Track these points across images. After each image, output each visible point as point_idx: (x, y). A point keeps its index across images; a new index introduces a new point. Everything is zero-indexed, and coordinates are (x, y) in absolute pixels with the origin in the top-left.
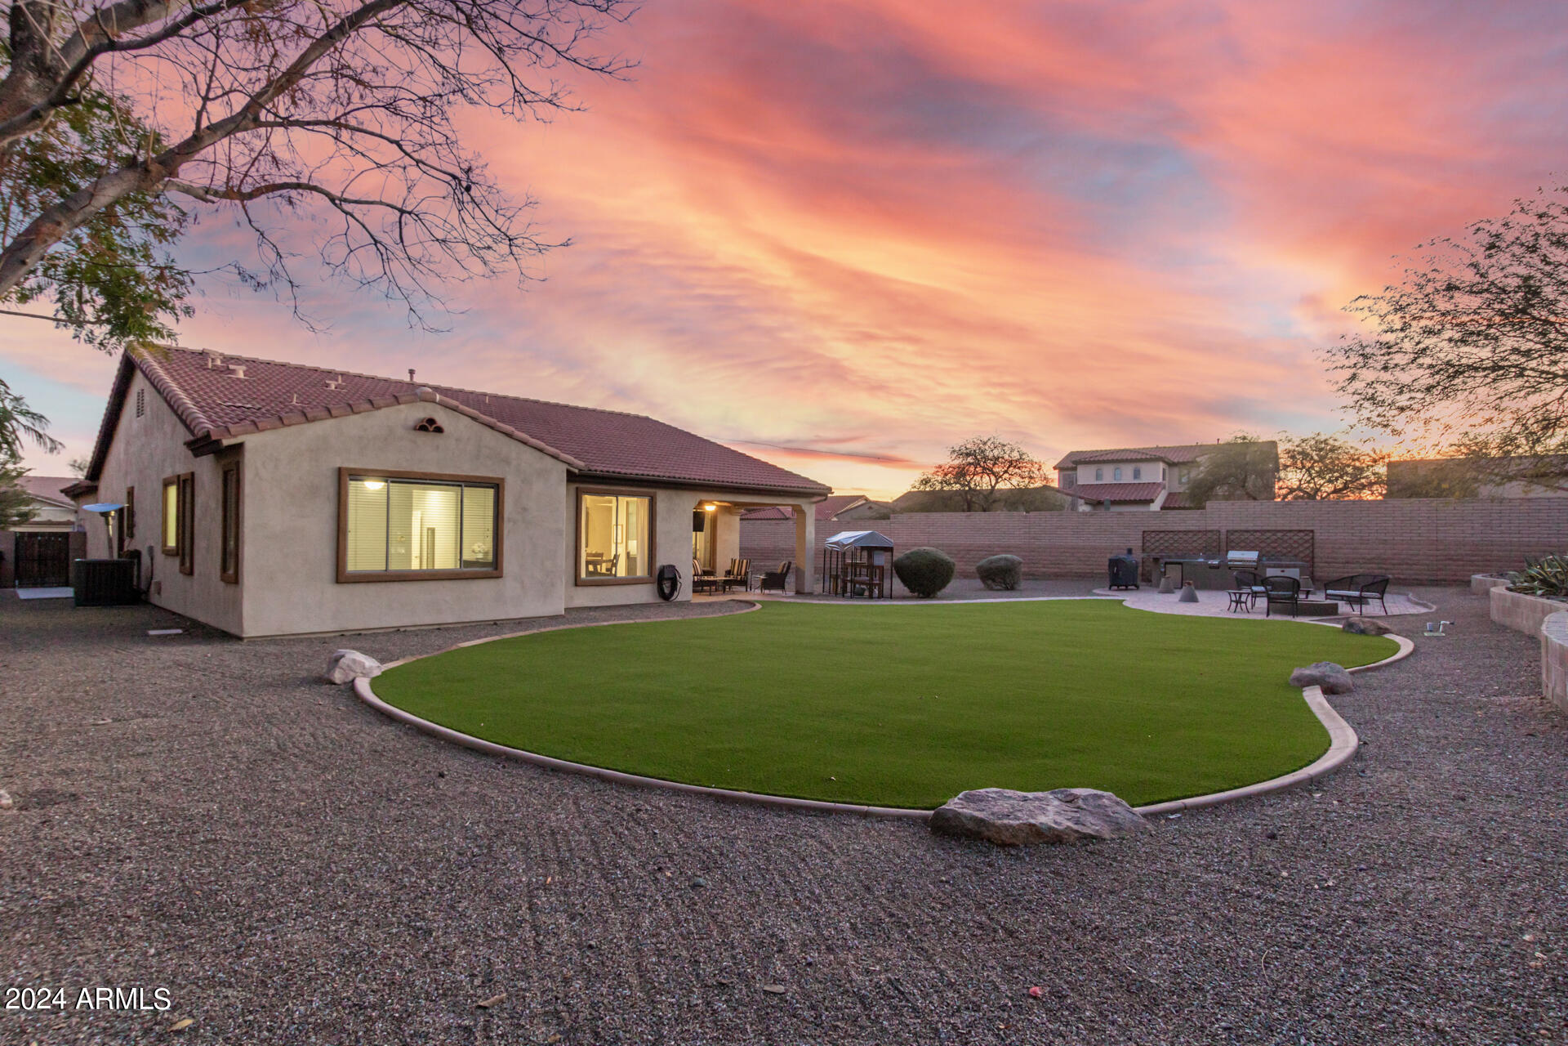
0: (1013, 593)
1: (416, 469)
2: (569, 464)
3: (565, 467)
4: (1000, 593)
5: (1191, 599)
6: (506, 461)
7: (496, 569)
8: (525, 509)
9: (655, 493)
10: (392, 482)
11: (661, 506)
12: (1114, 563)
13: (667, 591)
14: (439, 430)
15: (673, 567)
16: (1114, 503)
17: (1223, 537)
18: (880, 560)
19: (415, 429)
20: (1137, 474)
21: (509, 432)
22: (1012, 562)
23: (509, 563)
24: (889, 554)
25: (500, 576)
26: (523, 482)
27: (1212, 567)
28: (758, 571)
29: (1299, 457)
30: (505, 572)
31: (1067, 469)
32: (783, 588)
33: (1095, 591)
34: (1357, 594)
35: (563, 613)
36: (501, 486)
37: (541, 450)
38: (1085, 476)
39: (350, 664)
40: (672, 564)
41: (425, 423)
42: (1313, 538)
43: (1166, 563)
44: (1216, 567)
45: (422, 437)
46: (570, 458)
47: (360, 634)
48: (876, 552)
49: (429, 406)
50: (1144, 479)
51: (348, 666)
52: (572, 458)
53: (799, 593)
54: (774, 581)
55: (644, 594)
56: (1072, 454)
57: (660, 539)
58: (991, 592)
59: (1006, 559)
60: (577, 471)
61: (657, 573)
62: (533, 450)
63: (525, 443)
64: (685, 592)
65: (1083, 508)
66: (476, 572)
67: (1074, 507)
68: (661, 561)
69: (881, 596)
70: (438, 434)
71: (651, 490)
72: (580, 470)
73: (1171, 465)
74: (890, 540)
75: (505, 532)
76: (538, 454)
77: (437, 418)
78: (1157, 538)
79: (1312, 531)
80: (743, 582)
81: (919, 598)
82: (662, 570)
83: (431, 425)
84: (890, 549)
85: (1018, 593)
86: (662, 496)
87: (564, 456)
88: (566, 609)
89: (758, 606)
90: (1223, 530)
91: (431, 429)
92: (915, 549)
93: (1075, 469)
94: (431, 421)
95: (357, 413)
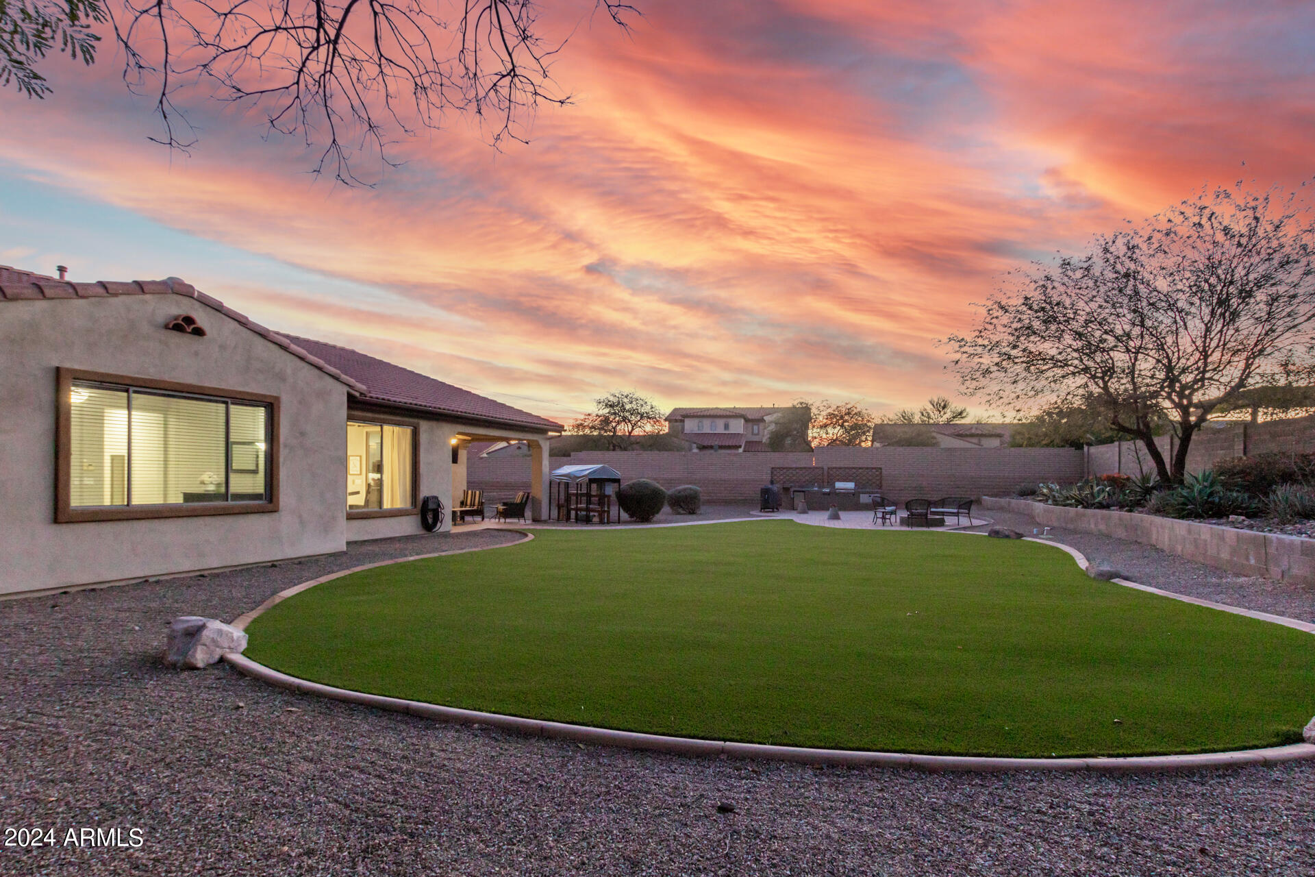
0: (694, 516)
1: (166, 378)
2: (350, 386)
3: (345, 389)
4: (686, 517)
5: (836, 517)
6: (282, 377)
7: (271, 501)
8: (302, 434)
9: (418, 424)
10: (136, 392)
11: (423, 438)
12: (765, 491)
13: (430, 521)
14: (199, 332)
15: (436, 498)
16: (721, 447)
17: (825, 473)
18: (610, 490)
19: (166, 327)
20: (726, 427)
21: (285, 345)
22: (696, 492)
23: (286, 496)
24: (616, 485)
25: (275, 511)
26: (300, 403)
27: (825, 494)
28: (492, 501)
29: (837, 418)
30: (281, 504)
31: (676, 421)
32: (523, 516)
33: (751, 513)
34: (955, 511)
35: (345, 549)
36: (275, 406)
37: (320, 368)
38: (690, 426)
39: (215, 636)
40: (435, 495)
41: (180, 322)
42: (881, 473)
43: (794, 491)
44: (828, 494)
45: (175, 338)
46: (352, 381)
47: (93, 590)
48: (607, 483)
49: (185, 301)
50: (732, 431)
51: (213, 640)
52: (354, 381)
53: (536, 520)
54: (513, 510)
55: (409, 526)
56: (676, 410)
57: (423, 468)
58: (678, 516)
59: (690, 489)
60: (357, 394)
61: (421, 503)
62: (312, 367)
63: (302, 359)
64: (446, 525)
65: (695, 450)
66: (247, 506)
67: (690, 450)
68: (424, 492)
69: (609, 522)
70: (196, 337)
71: (416, 421)
72: (361, 394)
73: (747, 420)
74: (618, 474)
75: (281, 460)
76: (317, 372)
77: (194, 315)
78: (781, 472)
79: (881, 469)
80: (479, 512)
81: (636, 522)
82: (426, 501)
83: (189, 324)
84: (617, 481)
85: (701, 517)
86: (424, 426)
87: (344, 377)
88: (348, 543)
89: (531, 536)
90: (826, 468)
91: (189, 330)
92: (634, 481)
93: (682, 421)
94: (189, 320)
95: (83, 297)
